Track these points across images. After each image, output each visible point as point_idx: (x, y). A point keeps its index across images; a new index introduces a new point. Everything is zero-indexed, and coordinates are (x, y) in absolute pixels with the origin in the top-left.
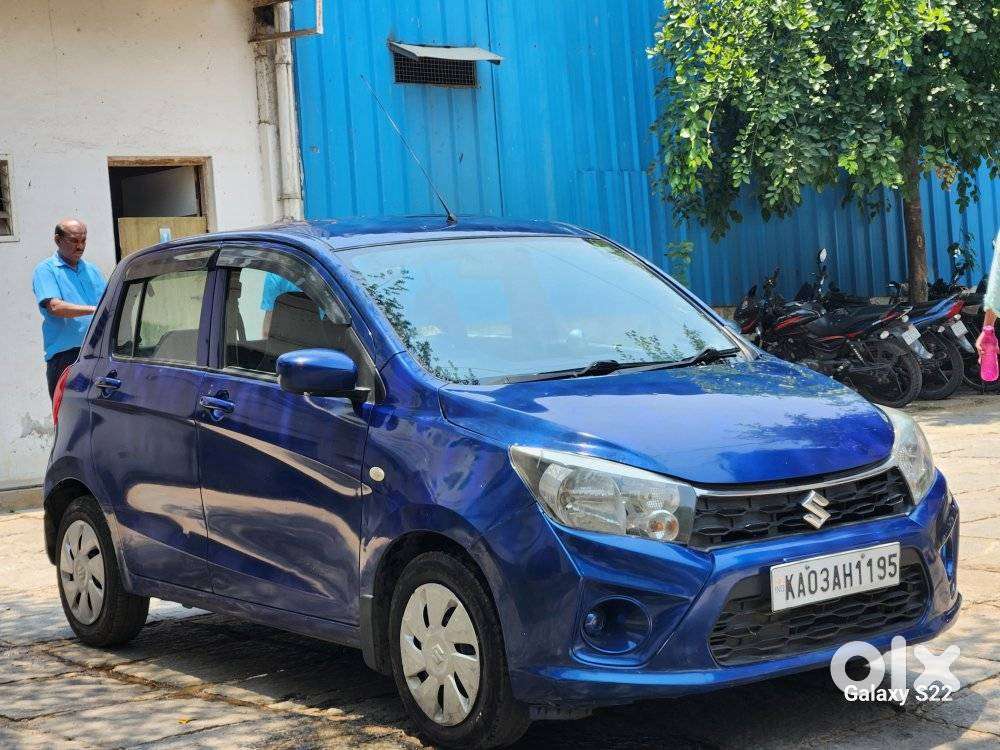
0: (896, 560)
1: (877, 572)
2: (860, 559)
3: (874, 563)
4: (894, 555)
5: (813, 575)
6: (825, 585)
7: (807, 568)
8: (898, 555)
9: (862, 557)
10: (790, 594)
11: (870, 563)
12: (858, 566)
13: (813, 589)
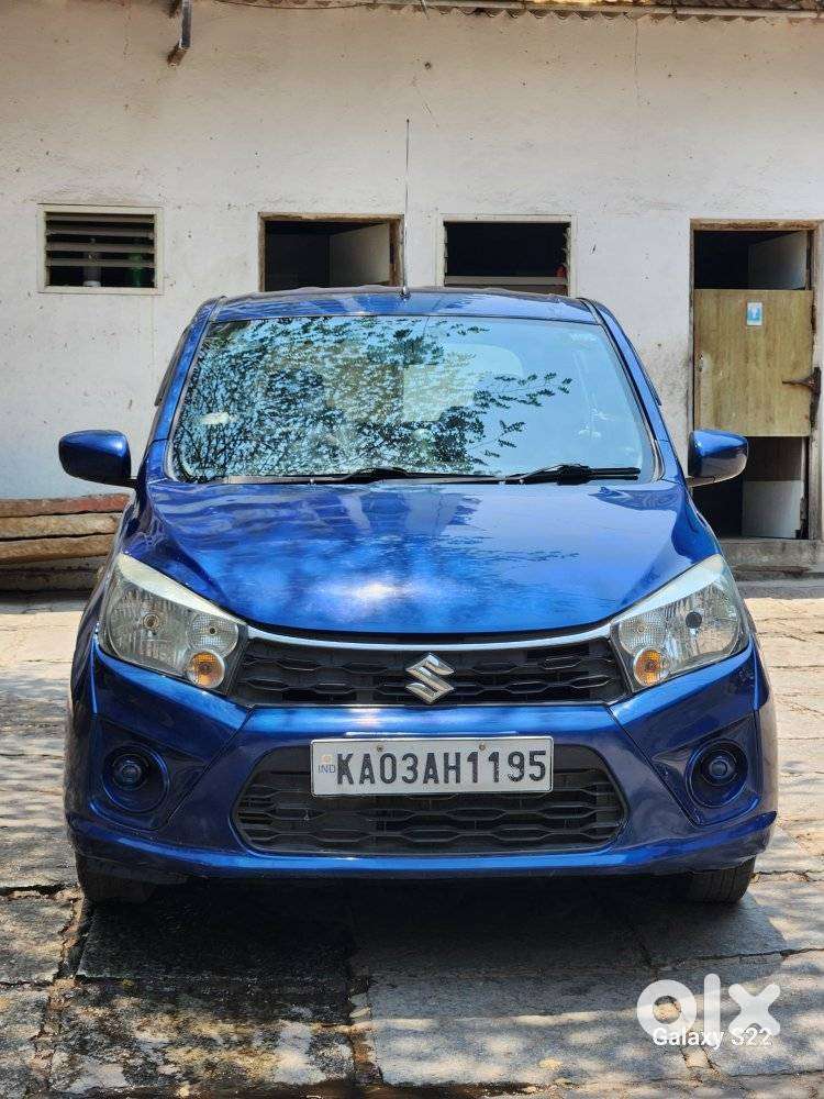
0: (547, 760)
1: (506, 770)
2: (476, 749)
3: (503, 761)
4: (543, 753)
5: (388, 762)
6: (410, 775)
7: (380, 749)
8: (548, 753)
9: (482, 748)
10: (345, 778)
11: (494, 758)
12: (473, 758)
13: (388, 776)
